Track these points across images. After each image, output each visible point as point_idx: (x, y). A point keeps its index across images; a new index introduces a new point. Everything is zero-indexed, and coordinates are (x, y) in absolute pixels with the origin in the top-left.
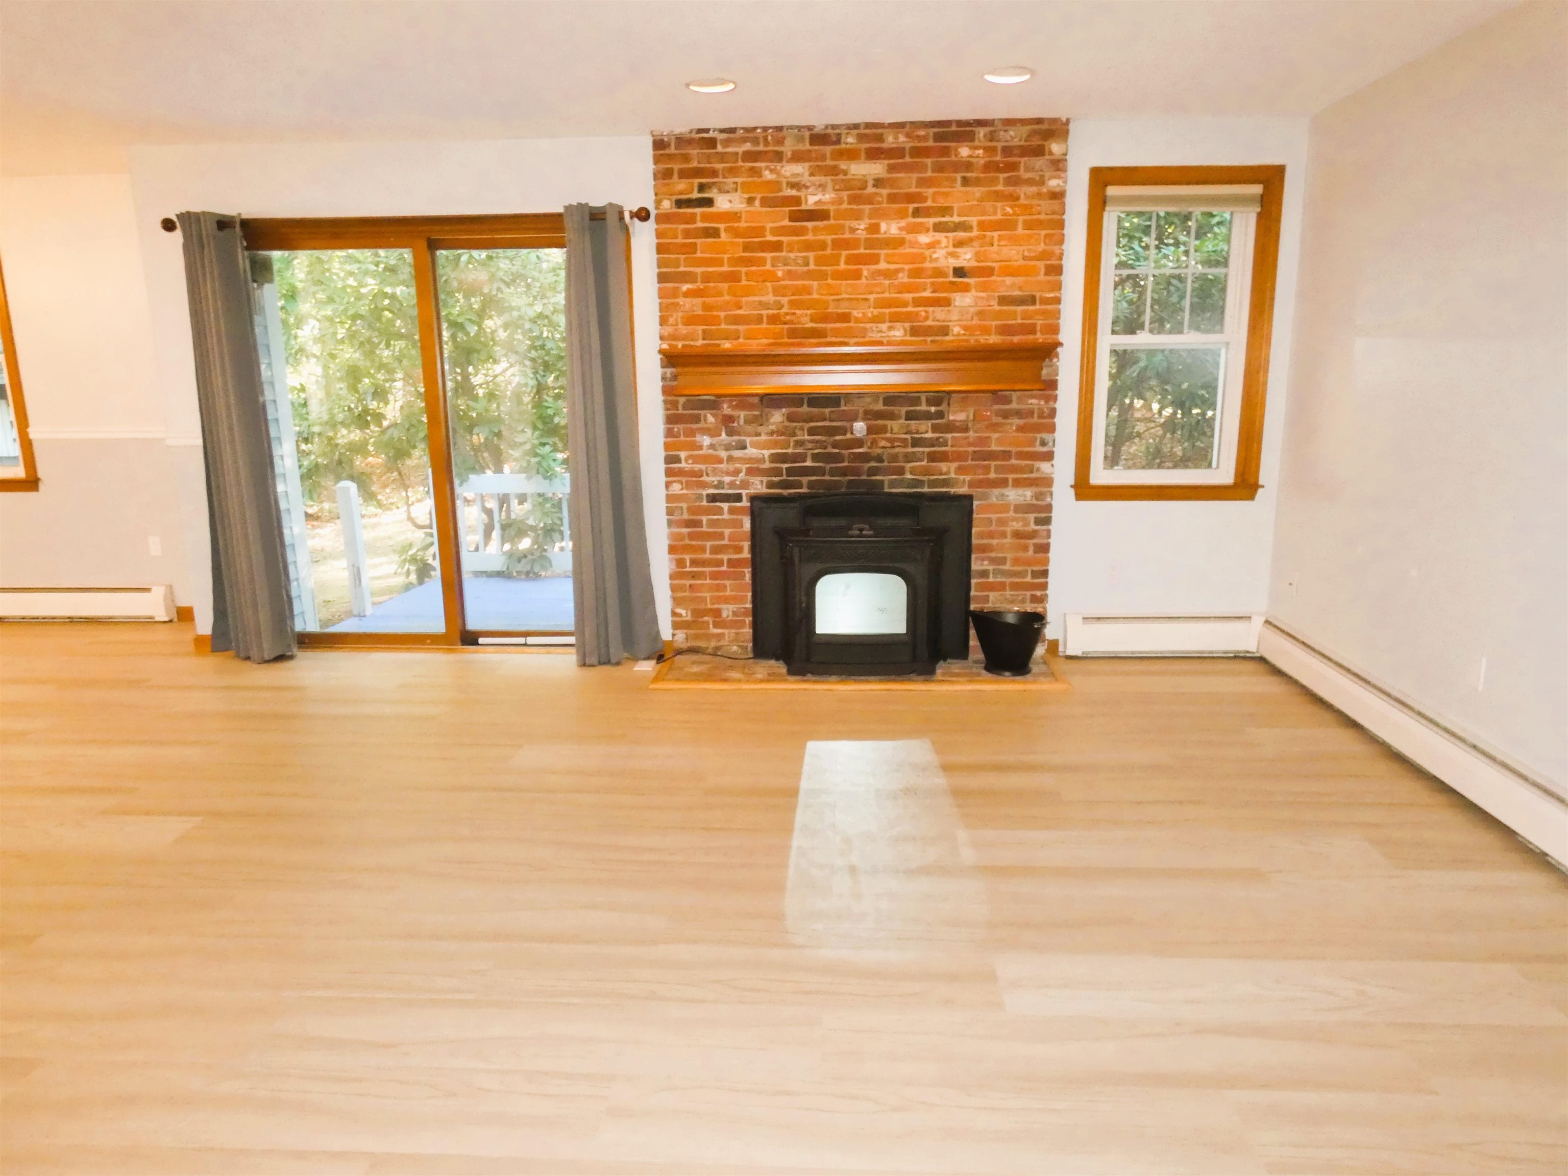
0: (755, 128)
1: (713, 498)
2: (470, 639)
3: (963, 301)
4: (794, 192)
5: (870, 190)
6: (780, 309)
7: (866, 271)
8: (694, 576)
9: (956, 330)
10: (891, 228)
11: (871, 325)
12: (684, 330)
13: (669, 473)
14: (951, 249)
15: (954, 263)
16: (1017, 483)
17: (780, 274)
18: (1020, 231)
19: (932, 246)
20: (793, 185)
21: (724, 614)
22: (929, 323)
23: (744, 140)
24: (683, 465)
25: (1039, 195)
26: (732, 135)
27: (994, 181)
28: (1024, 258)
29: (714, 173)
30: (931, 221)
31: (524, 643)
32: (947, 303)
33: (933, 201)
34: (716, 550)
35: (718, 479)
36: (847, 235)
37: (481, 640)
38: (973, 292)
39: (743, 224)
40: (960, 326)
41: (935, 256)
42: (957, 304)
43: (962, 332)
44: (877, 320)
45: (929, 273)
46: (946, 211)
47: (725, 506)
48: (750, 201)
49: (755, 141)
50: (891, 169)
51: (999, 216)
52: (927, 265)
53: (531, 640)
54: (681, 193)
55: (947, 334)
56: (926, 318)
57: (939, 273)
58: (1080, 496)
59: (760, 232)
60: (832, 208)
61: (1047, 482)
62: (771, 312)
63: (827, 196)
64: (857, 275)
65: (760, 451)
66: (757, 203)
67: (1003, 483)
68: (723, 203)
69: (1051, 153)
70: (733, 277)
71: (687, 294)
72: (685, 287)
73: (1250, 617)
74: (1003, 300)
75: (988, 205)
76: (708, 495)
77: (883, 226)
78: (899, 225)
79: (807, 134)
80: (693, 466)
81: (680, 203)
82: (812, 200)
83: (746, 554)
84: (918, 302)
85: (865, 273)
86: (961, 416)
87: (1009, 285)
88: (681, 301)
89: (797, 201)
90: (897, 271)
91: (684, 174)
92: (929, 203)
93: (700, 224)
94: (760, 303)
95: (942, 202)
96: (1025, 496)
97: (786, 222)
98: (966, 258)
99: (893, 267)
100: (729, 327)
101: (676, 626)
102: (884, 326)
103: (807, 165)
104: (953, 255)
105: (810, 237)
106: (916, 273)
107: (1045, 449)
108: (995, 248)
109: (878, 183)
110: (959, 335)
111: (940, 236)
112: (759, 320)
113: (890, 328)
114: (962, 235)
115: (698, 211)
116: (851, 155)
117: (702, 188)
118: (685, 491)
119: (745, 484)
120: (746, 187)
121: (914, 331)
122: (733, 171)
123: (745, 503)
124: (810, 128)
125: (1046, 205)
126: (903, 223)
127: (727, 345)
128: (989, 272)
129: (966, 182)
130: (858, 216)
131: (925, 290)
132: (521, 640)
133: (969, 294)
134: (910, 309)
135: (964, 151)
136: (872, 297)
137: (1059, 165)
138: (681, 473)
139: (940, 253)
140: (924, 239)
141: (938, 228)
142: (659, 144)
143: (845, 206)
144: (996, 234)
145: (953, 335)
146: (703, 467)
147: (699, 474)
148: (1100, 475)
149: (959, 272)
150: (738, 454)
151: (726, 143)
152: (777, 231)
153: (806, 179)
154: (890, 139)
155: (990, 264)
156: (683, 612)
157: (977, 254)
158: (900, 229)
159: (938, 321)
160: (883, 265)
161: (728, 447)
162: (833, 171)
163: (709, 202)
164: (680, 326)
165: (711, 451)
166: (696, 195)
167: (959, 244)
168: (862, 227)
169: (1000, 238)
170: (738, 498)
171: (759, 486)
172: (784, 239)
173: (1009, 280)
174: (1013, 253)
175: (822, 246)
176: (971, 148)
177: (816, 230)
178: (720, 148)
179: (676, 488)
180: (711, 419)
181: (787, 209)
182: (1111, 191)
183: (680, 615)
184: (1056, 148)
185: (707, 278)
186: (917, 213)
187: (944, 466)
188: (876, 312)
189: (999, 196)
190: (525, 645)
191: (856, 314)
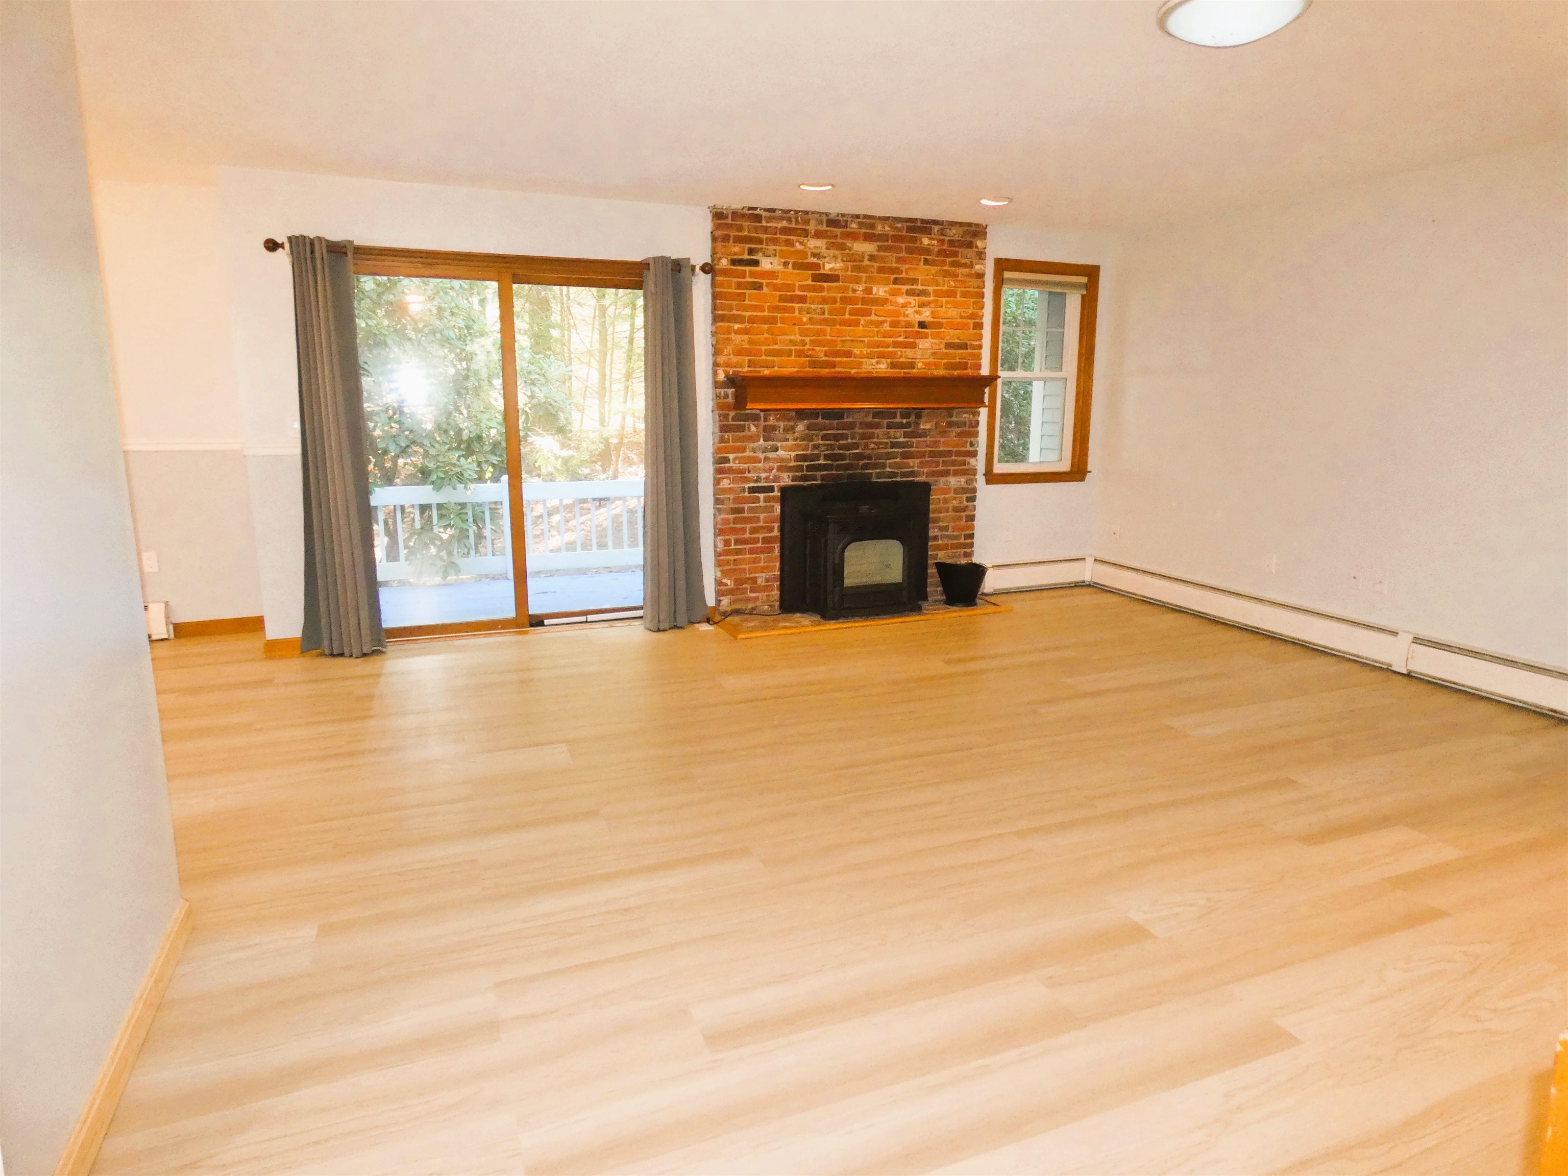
0: (790, 211)
1: (753, 490)
2: (537, 622)
3: (925, 344)
4: (815, 260)
5: (866, 262)
6: (805, 346)
7: (863, 320)
8: (738, 552)
9: (920, 365)
10: (880, 291)
11: (865, 360)
12: (734, 359)
13: (719, 471)
14: (917, 309)
15: (918, 318)
16: (956, 473)
17: (805, 320)
18: (959, 299)
19: (905, 305)
20: (814, 255)
21: (759, 581)
22: (902, 360)
23: (781, 219)
24: (731, 464)
25: (969, 275)
26: (772, 214)
27: (943, 263)
28: (961, 317)
29: (760, 241)
30: (905, 288)
31: (585, 620)
32: (913, 346)
33: (907, 274)
34: (754, 530)
35: (757, 475)
36: (850, 294)
37: (546, 622)
38: (930, 339)
39: (779, 281)
40: (923, 363)
41: (907, 313)
42: (920, 347)
43: (924, 367)
44: (870, 356)
45: (903, 324)
46: (914, 281)
47: (762, 496)
48: (786, 264)
49: (789, 220)
50: (880, 248)
51: (946, 288)
52: (902, 318)
53: (591, 618)
54: (735, 254)
55: (914, 368)
56: (901, 356)
57: (909, 325)
58: (989, 482)
59: (790, 287)
60: (840, 273)
61: (974, 472)
62: (798, 348)
63: (838, 265)
64: (857, 323)
65: (787, 453)
66: (790, 266)
67: (946, 473)
68: (766, 264)
69: (977, 247)
70: (772, 321)
71: (737, 332)
72: (736, 326)
73: (1084, 559)
74: (949, 346)
75: (940, 279)
76: (749, 488)
77: (875, 290)
78: (885, 289)
79: (824, 218)
80: (739, 465)
81: (734, 262)
82: (829, 267)
83: (776, 533)
84: (896, 345)
85: (862, 322)
86: (928, 426)
87: (952, 335)
88: (733, 336)
89: (817, 266)
90: (883, 322)
91: (739, 240)
92: (904, 275)
93: (748, 279)
94: (791, 341)
95: (912, 275)
96: (961, 482)
97: (810, 282)
98: (926, 315)
99: (880, 319)
100: (768, 358)
101: (719, 594)
102: (874, 361)
103: (825, 241)
104: (917, 312)
105: (825, 294)
106: (894, 324)
107: (971, 449)
108: (944, 309)
109: (872, 258)
110: (922, 369)
111: (910, 299)
112: (789, 354)
113: (878, 363)
114: (924, 299)
115: (747, 268)
116: (854, 236)
117: (751, 252)
118: (732, 486)
119: (776, 479)
120: (782, 254)
121: (893, 365)
122: (775, 241)
123: (777, 493)
124: (827, 214)
125: (975, 282)
126: (887, 289)
127: (766, 372)
128: (939, 326)
129: (926, 262)
130: (857, 281)
131: (900, 336)
132: (583, 619)
133: (927, 340)
134: (890, 349)
135: (926, 241)
136: (866, 339)
137: (981, 255)
138: (730, 471)
139: (910, 311)
140: (901, 300)
141: (909, 293)
142: (718, 215)
143: (849, 273)
144: (944, 299)
145: (918, 369)
146: (746, 466)
147: (742, 471)
148: (999, 468)
149: (922, 325)
150: (771, 455)
151: (769, 219)
152: (802, 288)
153: (824, 251)
154: (879, 227)
155: (941, 320)
156: (729, 582)
157: (932, 313)
158: (885, 292)
159: (909, 358)
160: (873, 317)
161: (765, 450)
162: (842, 247)
163: (756, 263)
164: (732, 356)
165: (752, 454)
166: (746, 257)
167: (923, 305)
168: (861, 289)
169: (947, 303)
170: (771, 489)
171: (786, 480)
172: (809, 294)
173: (952, 332)
174: (953, 313)
175: (834, 301)
176: (930, 239)
177: (829, 289)
178: (764, 224)
179: (725, 484)
180: (753, 429)
181: (810, 272)
182: (1007, 275)
183: (726, 585)
184: (979, 243)
185: (752, 320)
186: (896, 282)
187: (911, 462)
188: (869, 350)
189: (946, 274)
190: (587, 622)
191: (857, 351)
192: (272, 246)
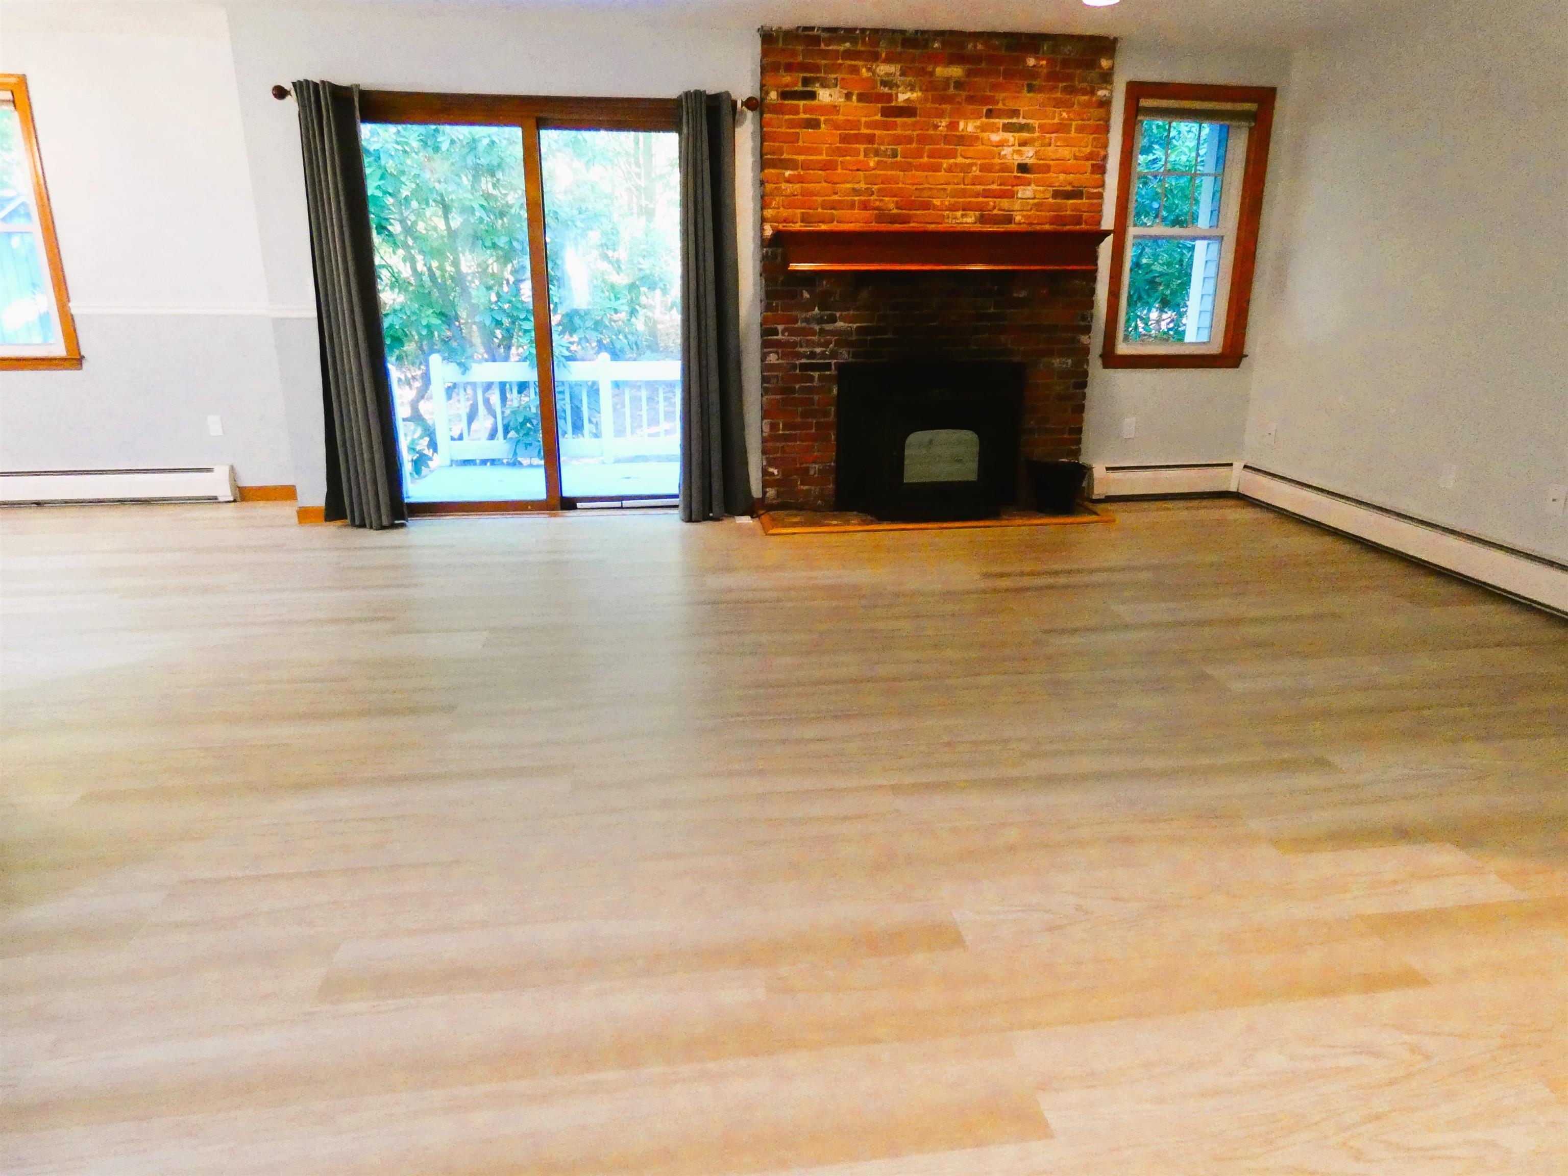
0: (855, 29)
1: (804, 367)
2: (569, 504)
3: (1026, 192)
4: (886, 90)
5: (952, 91)
6: (871, 195)
7: (945, 163)
8: (786, 438)
9: (1018, 218)
10: (968, 126)
11: (947, 212)
12: (785, 213)
13: (765, 344)
14: (1017, 148)
15: (1018, 159)
16: (1061, 354)
17: (872, 164)
18: (1073, 134)
19: (1001, 144)
20: (884, 83)
21: (812, 473)
22: (995, 212)
23: (843, 40)
24: (780, 337)
25: (1088, 105)
26: (834, 35)
27: (1053, 88)
28: (1076, 158)
29: (816, 68)
30: (1000, 122)
31: (620, 505)
32: (1011, 195)
33: (1004, 105)
34: (805, 415)
35: (810, 350)
36: (931, 132)
37: (579, 505)
38: (1033, 187)
39: (841, 117)
40: (1023, 216)
41: (1003, 153)
42: (1020, 195)
43: (1023, 221)
44: (953, 208)
45: (997, 168)
46: (1015, 113)
47: (816, 374)
48: (848, 96)
49: (854, 41)
50: (969, 73)
51: (1056, 121)
52: (996, 161)
53: (626, 503)
54: (787, 85)
55: (1011, 223)
56: (994, 208)
57: (1004, 168)
58: (1106, 365)
59: (856, 125)
60: (918, 106)
61: (1086, 351)
62: (863, 198)
63: (915, 95)
64: (936, 168)
65: (847, 325)
66: (854, 98)
67: (1050, 353)
68: (825, 96)
69: (1100, 67)
70: (831, 166)
71: (788, 181)
72: (788, 173)
73: (1231, 465)
74: (1057, 194)
75: (1050, 110)
76: (801, 364)
77: (962, 125)
78: (975, 124)
79: (899, 38)
80: (789, 338)
81: (785, 95)
82: (903, 97)
83: (832, 418)
84: (987, 194)
85: (945, 166)
86: (1023, 294)
87: (1061, 180)
88: (784, 186)
89: (889, 98)
90: (971, 165)
91: (789, 68)
92: (1000, 106)
93: (803, 116)
94: (854, 189)
95: (1011, 105)
96: (1067, 363)
97: (878, 117)
98: (1028, 155)
99: (968, 161)
100: (825, 211)
101: (765, 484)
102: (959, 213)
103: (898, 66)
104: (1019, 152)
105: (899, 132)
106: (985, 168)
107: (1082, 323)
108: (1052, 148)
109: (959, 85)
110: (1020, 224)
111: (1010, 136)
112: (852, 206)
113: (963, 216)
114: (1025, 135)
115: (802, 103)
116: (936, 59)
117: (806, 81)
118: (780, 361)
119: (834, 355)
120: (844, 83)
121: (982, 219)
122: (837, 68)
123: (833, 372)
124: (903, 32)
125: (1096, 112)
126: (978, 123)
127: (823, 227)
128: (1046, 169)
129: (1031, 88)
130: (941, 115)
131: (993, 183)
132: (618, 504)
133: (1029, 188)
134: (981, 199)
135: (1031, 62)
136: (949, 187)
137: (1107, 78)
138: (778, 344)
139: (1006, 151)
140: (995, 137)
141: (1007, 128)
142: (768, 38)
143: (929, 105)
144: (1053, 135)
145: (1015, 223)
146: (798, 339)
147: (795, 344)
148: (1122, 349)
149: (1023, 168)
150: (829, 327)
151: (829, 42)
152: (869, 125)
153: (898, 79)
154: (970, 46)
155: (1048, 162)
156: (776, 472)
157: (1036, 153)
158: (976, 127)
159: (1004, 210)
160: (960, 160)
161: (820, 321)
162: (922, 72)
163: (812, 95)
164: (782, 209)
165: (804, 325)
166: (799, 88)
167: (1023, 144)
168: (944, 124)
169: (1057, 139)
170: (828, 367)
171: (845, 355)
172: (877, 132)
173: (1062, 177)
174: (1066, 152)
175: (910, 140)
176: (1037, 58)
177: (904, 125)
178: (823, 46)
179: (773, 358)
180: (806, 295)
181: (880, 105)
182: (1145, 103)
183: (773, 474)
184: (1105, 63)
185: (806, 166)
186: (990, 114)
187: (1003, 338)
188: (952, 200)
189: (1058, 104)
190: (622, 508)
191: (937, 202)
192: (280, 93)
